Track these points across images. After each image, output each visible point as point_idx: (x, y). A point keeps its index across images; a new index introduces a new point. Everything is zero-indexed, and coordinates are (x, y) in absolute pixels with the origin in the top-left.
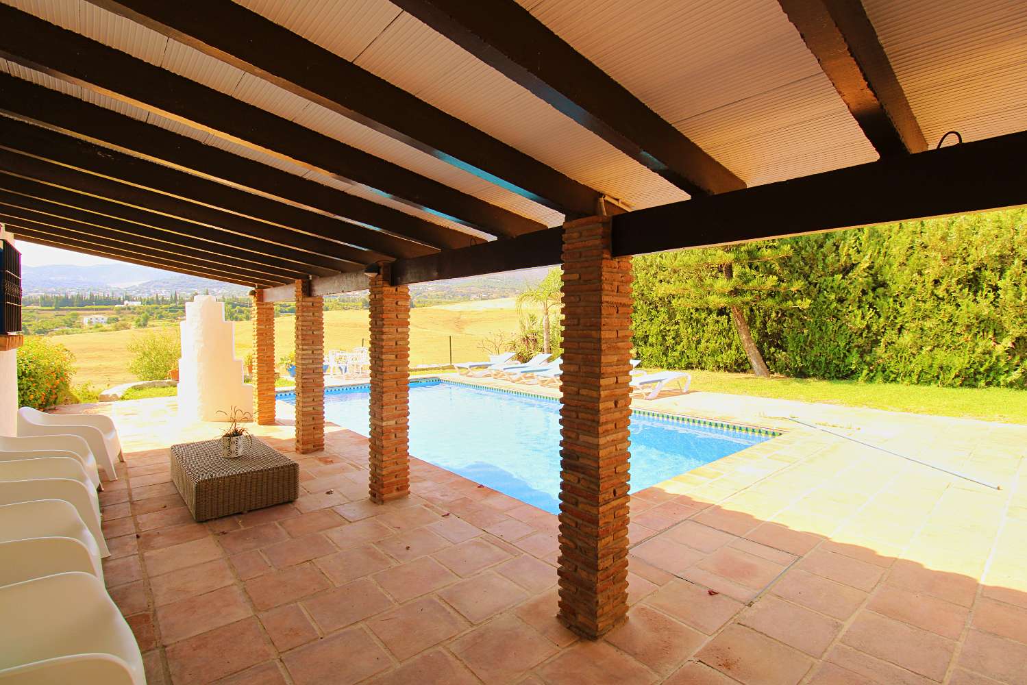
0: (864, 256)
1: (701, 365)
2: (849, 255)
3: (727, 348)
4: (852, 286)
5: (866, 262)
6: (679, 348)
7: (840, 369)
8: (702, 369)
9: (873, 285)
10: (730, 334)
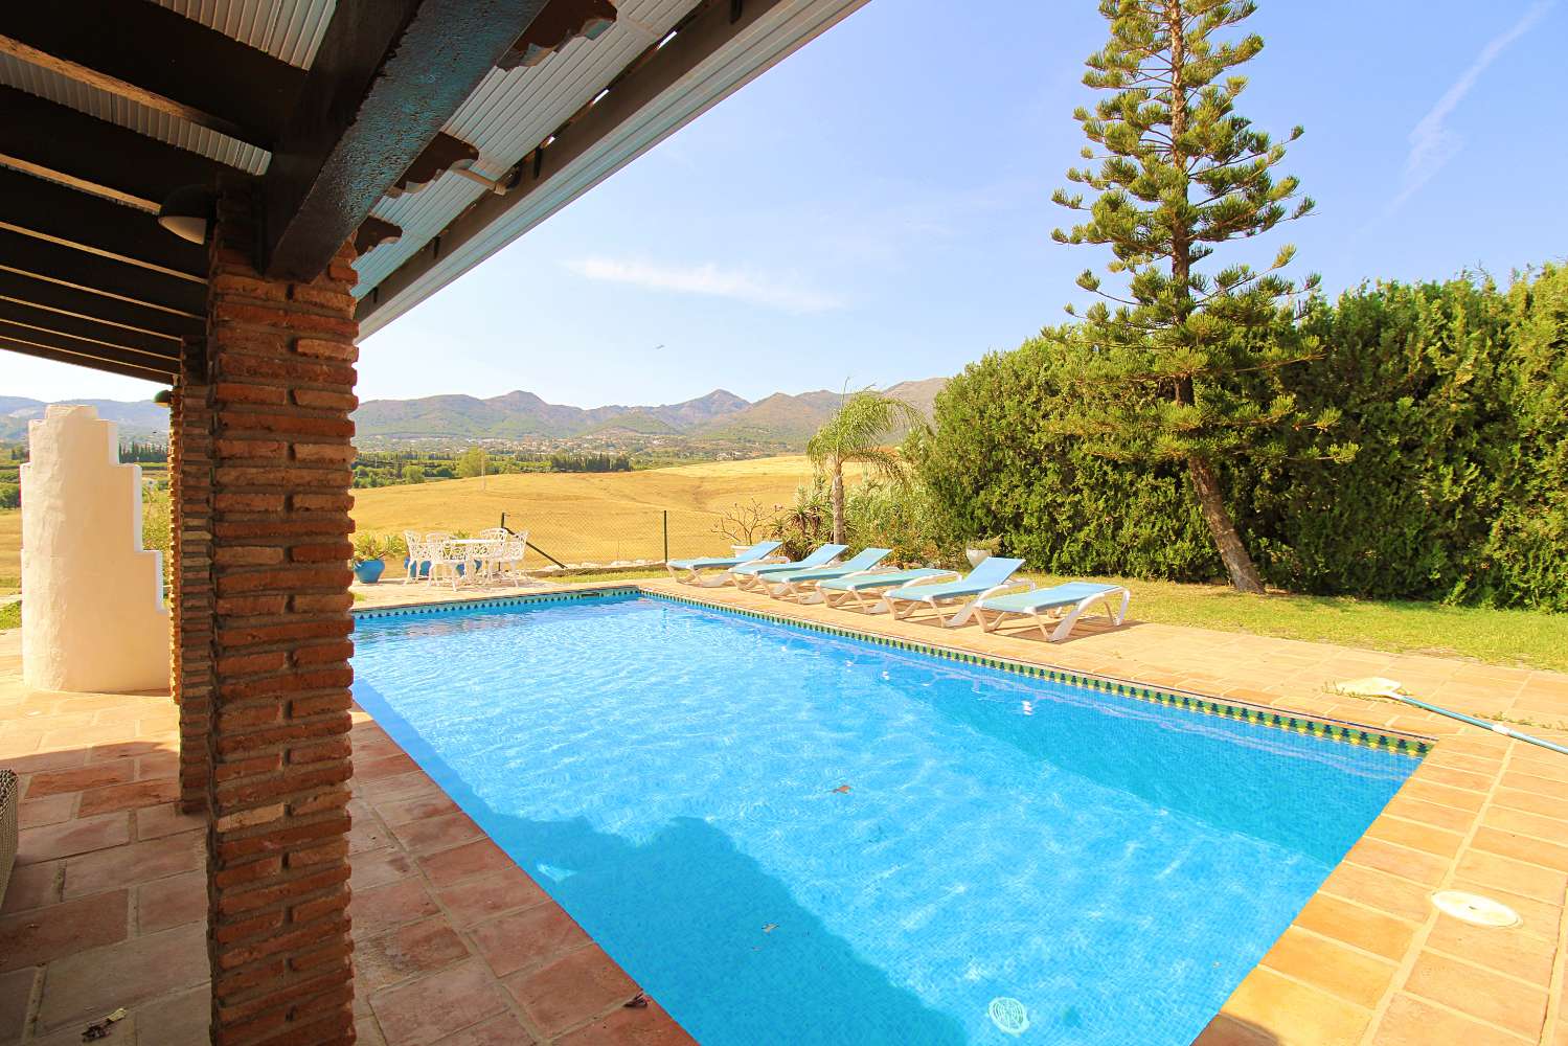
0: (1461, 360)
1: (1121, 569)
2: (1426, 360)
3: (1173, 538)
4: (1433, 421)
5: (1467, 371)
6: (1081, 536)
7: (1405, 580)
8: (1125, 575)
9: (1478, 418)
10: (1180, 511)
